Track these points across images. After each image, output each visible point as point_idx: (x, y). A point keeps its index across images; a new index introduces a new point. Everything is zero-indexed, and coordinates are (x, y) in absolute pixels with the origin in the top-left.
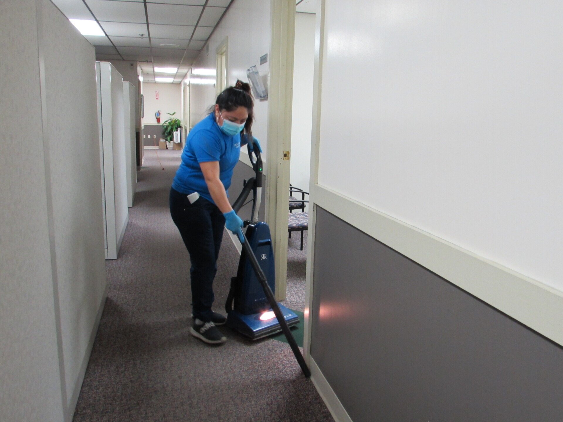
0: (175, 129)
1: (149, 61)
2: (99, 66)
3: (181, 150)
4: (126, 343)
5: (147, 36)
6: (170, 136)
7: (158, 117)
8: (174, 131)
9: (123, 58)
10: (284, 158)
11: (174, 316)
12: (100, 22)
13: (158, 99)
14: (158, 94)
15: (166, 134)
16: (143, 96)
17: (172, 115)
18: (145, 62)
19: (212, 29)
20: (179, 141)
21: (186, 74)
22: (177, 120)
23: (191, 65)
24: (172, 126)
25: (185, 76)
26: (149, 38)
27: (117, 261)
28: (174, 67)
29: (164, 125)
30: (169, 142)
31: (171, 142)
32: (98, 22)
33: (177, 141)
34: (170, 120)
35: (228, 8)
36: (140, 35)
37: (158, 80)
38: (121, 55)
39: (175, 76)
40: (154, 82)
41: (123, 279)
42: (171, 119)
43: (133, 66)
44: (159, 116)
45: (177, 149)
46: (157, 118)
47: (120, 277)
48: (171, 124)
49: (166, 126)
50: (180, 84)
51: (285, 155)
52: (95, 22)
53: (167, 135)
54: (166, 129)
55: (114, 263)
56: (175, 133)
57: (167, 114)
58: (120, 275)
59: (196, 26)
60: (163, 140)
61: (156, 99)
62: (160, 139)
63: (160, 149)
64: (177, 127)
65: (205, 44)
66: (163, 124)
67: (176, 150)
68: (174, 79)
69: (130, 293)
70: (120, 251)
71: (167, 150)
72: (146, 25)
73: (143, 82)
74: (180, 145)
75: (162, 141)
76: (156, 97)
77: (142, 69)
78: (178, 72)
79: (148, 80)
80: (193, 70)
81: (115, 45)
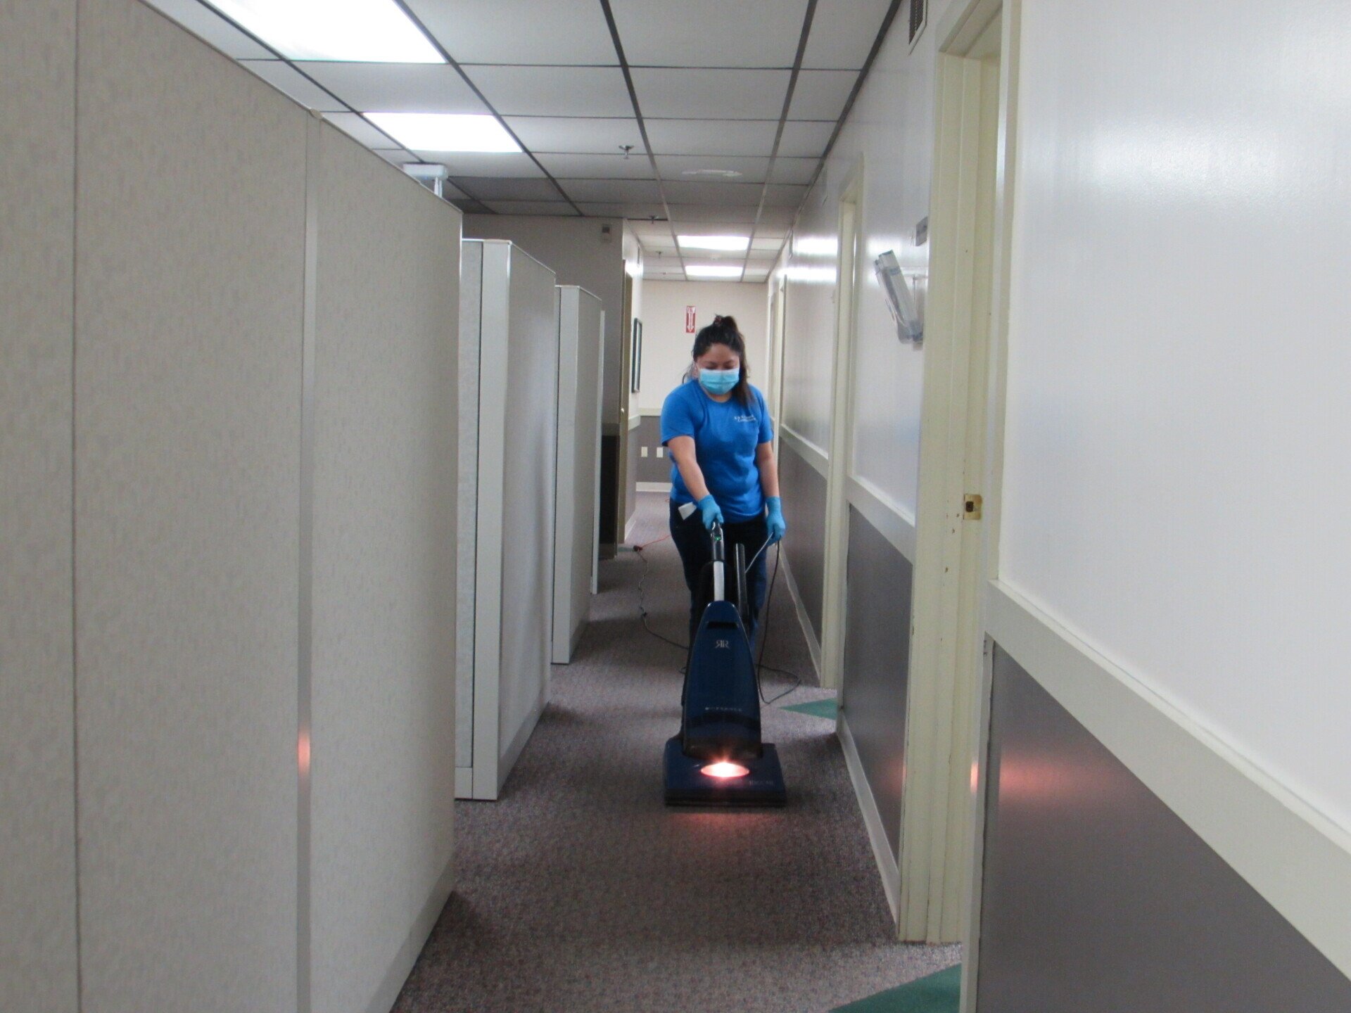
1: (657, 218)
2: (480, 249)
4: (481, 1003)
5: (642, 149)
9: (578, 210)
10: (967, 514)
11: (626, 954)
12: (505, 119)
14: (694, 315)
16: (641, 325)
18: (647, 220)
19: (833, 126)
21: (780, 252)
23: (792, 224)
25: (774, 260)
26: (651, 155)
27: (496, 806)
28: (740, 233)
32: (499, 118)
35: (865, 73)
36: (621, 147)
37: (693, 271)
38: (571, 202)
39: (745, 259)
40: (682, 277)
41: (505, 851)
43: (609, 233)
47: (498, 845)
50: (763, 283)
51: (969, 507)
52: (492, 120)
55: (488, 809)
58: (498, 841)
59: (782, 121)
61: (688, 331)
65: (821, 166)
68: (744, 268)
69: (517, 888)
70: (509, 779)
72: (635, 122)
73: (646, 280)
76: (687, 324)
77: (639, 241)
78: (753, 246)
79: (664, 274)
80: (794, 240)
81: (554, 175)
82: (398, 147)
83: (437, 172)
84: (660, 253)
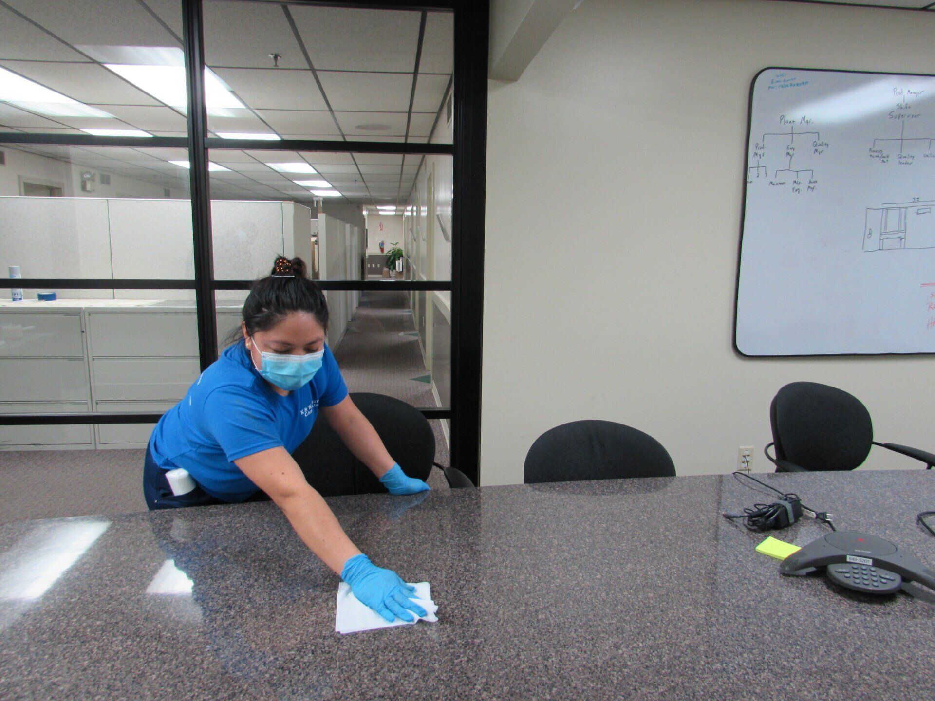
0: (397, 258)
1: (371, 204)
3: (403, 278)
6: (393, 265)
9: (353, 204)
14: (382, 225)
16: (367, 230)
17: (395, 245)
22: (399, 249)
24: (395, 255)
28: (393, 206)
31: (394, 270)
33: (399, 270)
37: (382, 213)
39: (395, 211)
40: (377, 215)
42: (394, 249)
44: (383, 245)
45: (399, 277)
46: (381, 248)
49: (389, 255)
50: (401, 216)
53: (390, 264)
54: (389, 258)
56: (397, 262)
57: (391, 244)
61: (381, 230)
62: (383, 268)
63: (383, 278)
64: (399, 256)
66: (387, 253)
71: (390, 278)
73: (368, 215)
74: (402, 273)
75: (386, 269)
77: (366, 208)
79: (374, 214)
83: (322, 199)
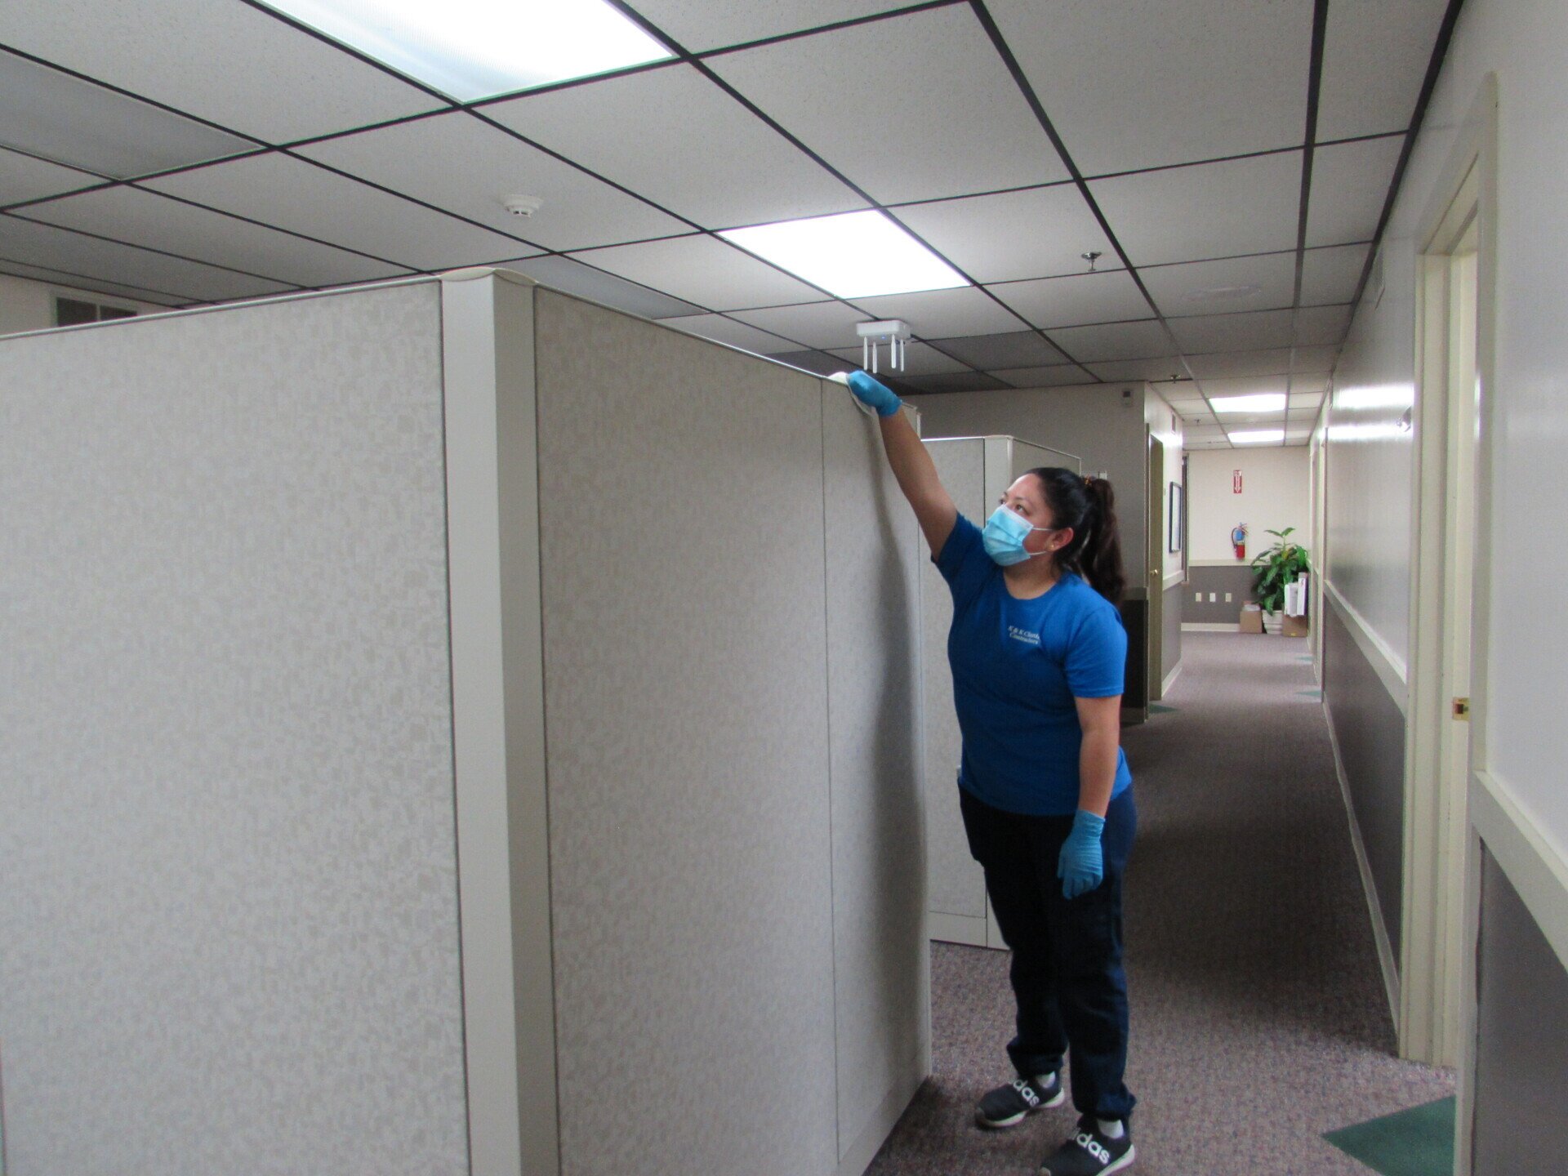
0: (1288, 575)
1: (1180, 377)
3: (1304, 636)
6: (1275, 596)
7: (1239, 543)
8: (1287, 583)
9: (1091, 374)
10: (1457, 715)
13: (1240, 492)
15: (1261, 591)
17: (1281, 536)
18: (1170, 381)
19: (1402, 139)
20: (1301, 612)
21: (1320, 409)
22: (1295, 548)
24: (1281, 566)
25: (1315, 419)
26: (1130, 267)
28: (1274, 390)
29: (1254, 565)
30: (1271, 614)
31: (1278, 612)
32: (884, 210)
33: (1296, 611)
34: (1275, 549)
37: (1238, 437)
38: (1078, 364)
39: (1283, 420)
40: (1228, 446)
42: (1279, 547)
43: (1130, 399)
44: (1242, 539)
45: (1293, 634)
46: (1236, 546)
48: (1278, 562)
49: (1263, 566)
50: (1305, 445)
51: (1460, 709)
52: (876, 215)
53: (1264, 592)
54: (1263, 574)
56: (1288, 588)
57: (1269, 534)
59: (1309, 147)
60: (1253, 606)
61: (1235, 492)
62: (1242, 605)
63: (1241, 633)
64: (1295, 569)
66: (1254, 562)
67: (1289, 636)
68: (1285, 430)
71: (1264, 635)
72: (1077, 189)
74: (1303, 621)
75: (1250, 608)
76: (1235, 486)
77: (1173, 409)
78: (1291, 406)
79: (1210, 443)
80: (1334, 394)
81: (1039, 326)
82: (829, 298)
83: (893, 329)
84: (1198, 421)
